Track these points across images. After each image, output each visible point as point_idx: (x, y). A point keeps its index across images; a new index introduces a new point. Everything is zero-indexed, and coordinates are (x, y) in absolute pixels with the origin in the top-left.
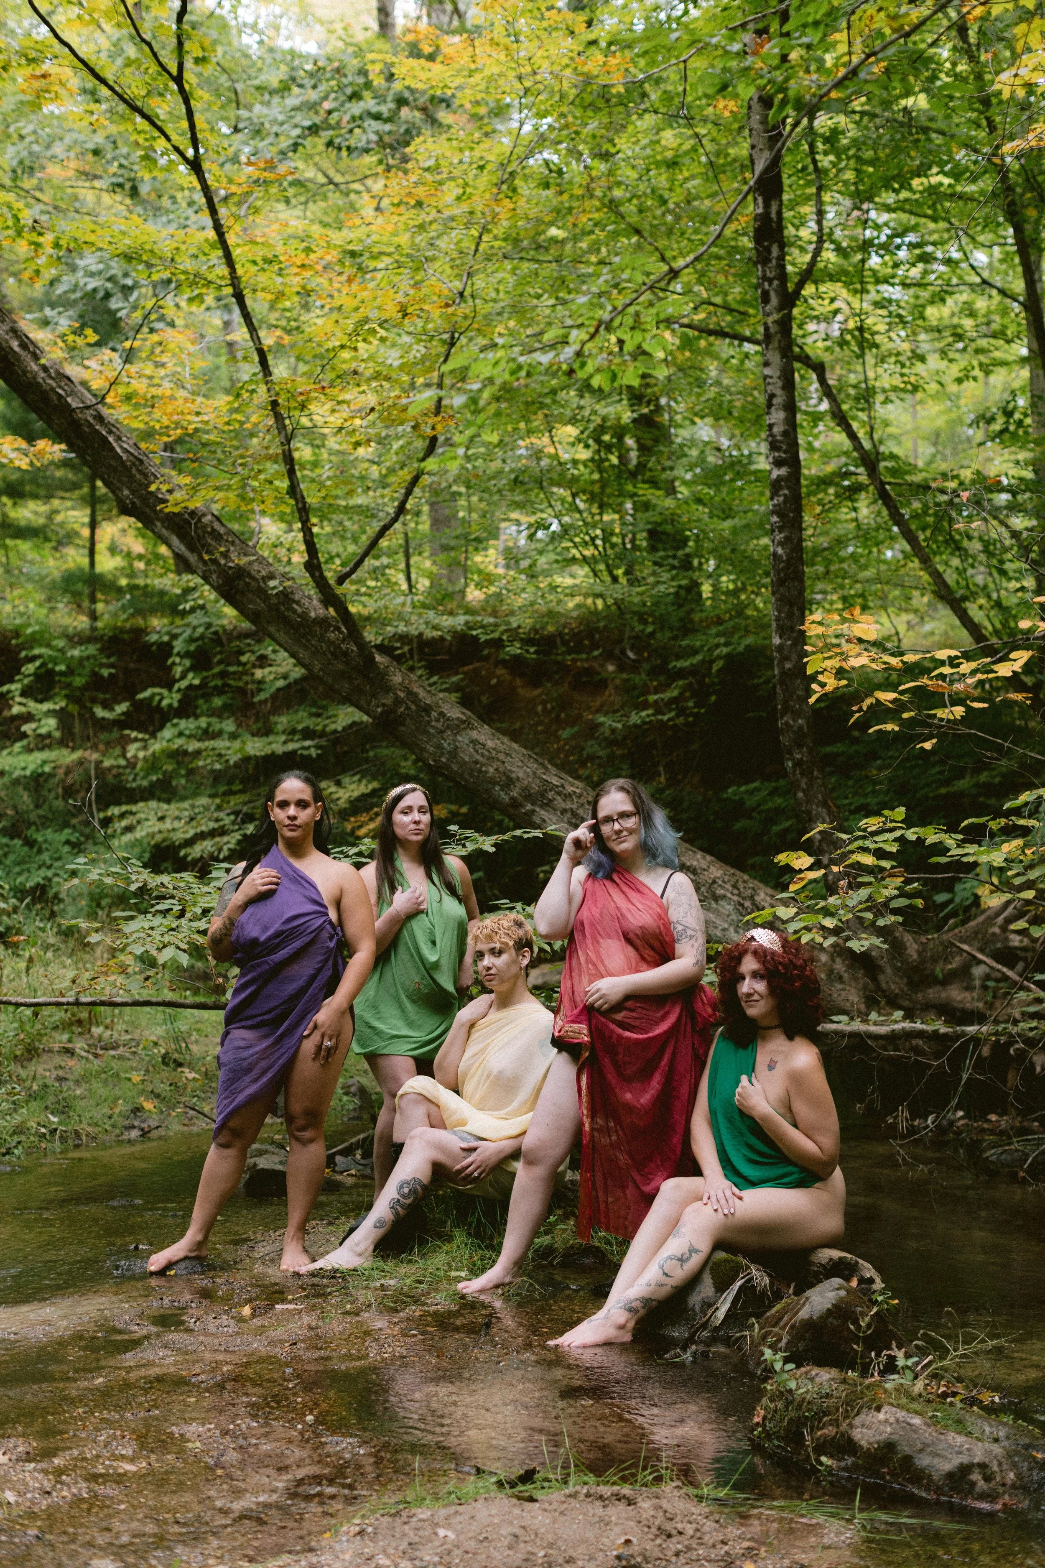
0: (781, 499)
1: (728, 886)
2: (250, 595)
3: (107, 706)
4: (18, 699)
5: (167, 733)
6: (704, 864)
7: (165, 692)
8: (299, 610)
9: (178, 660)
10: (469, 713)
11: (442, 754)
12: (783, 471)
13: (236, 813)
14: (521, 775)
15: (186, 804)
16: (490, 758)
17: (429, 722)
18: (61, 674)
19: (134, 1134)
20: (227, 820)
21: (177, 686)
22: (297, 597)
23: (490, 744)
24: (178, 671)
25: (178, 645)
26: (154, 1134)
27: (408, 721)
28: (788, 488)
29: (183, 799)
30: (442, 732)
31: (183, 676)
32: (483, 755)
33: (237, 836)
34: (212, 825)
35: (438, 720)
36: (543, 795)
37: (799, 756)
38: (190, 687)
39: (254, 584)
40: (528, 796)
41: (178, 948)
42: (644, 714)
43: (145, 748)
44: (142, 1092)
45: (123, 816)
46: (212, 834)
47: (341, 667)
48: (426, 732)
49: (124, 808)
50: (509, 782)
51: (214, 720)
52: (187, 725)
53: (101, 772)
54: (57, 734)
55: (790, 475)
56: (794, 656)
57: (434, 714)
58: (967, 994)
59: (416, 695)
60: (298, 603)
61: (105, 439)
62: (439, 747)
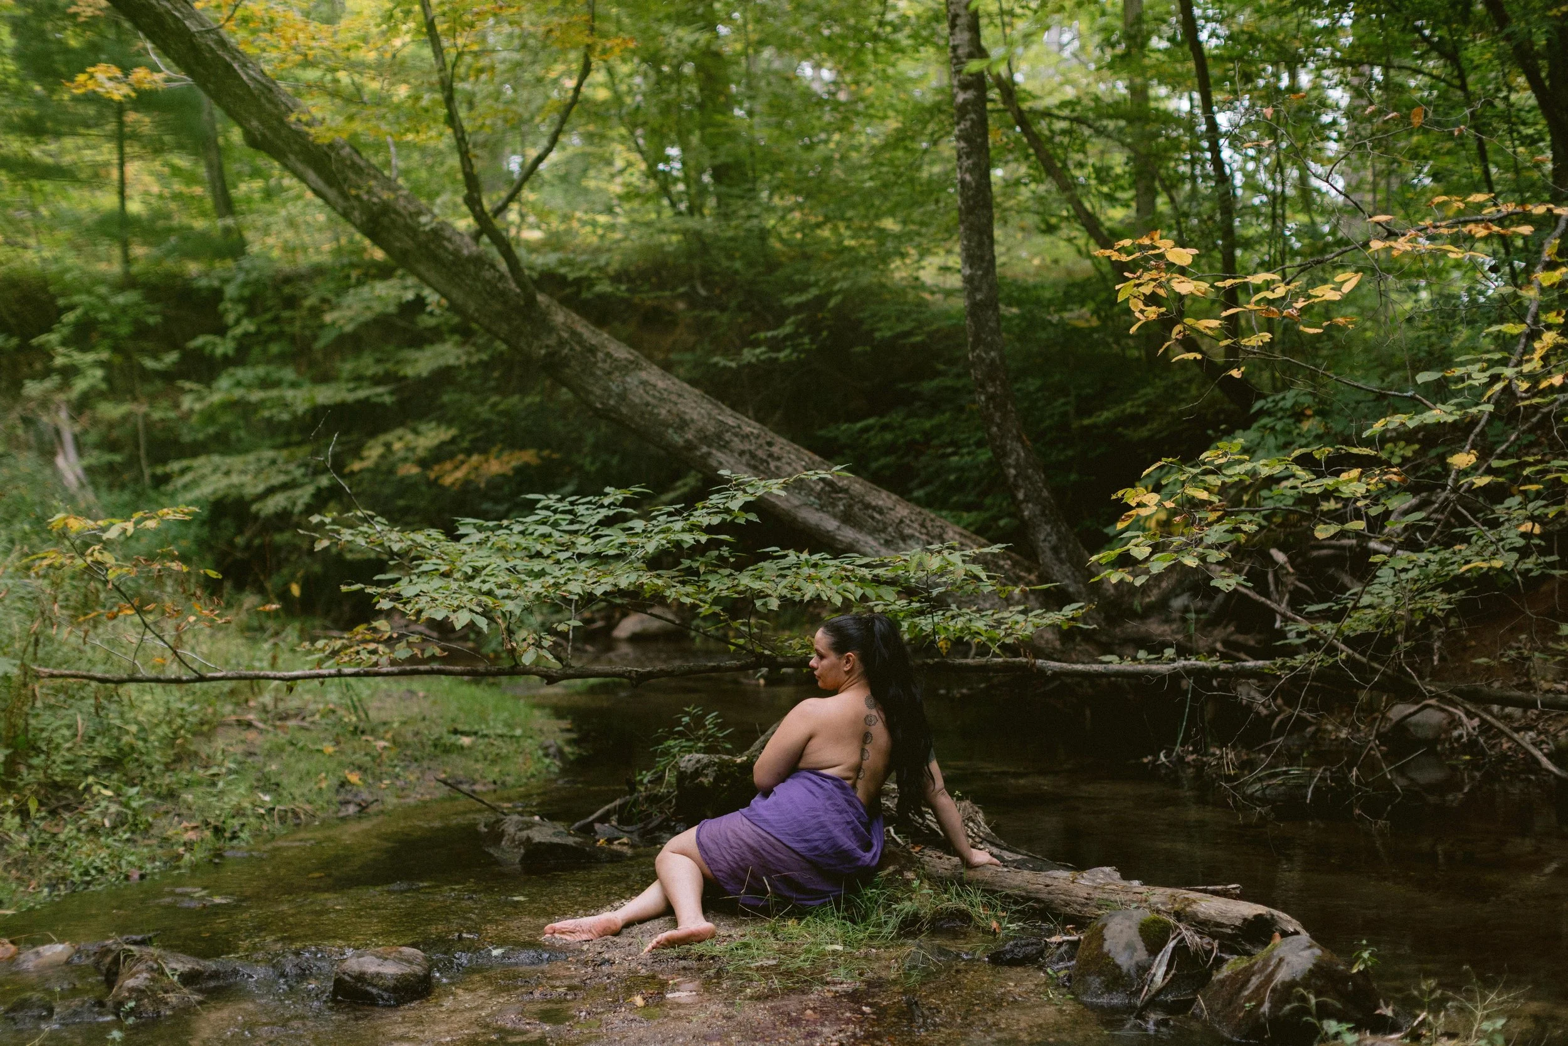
0: (968, 124)
1: (916, 525)
2: (397, 233)
3: (155, 357)
4: (61, 350)
5: (224, 382)
6: (890, 504)
7: (218, 340)
8: (450, 247)
9: (229, 305)
10: (636, 353)
11: (610, 396)
12: (970, 95)
13: (306, 465)
14: (695, 417)
15: (251, 457)
16: (662, 400)
17: (595, 363)
18: (105, 322)
19: (352, 809)
20: (299, 473)
21: (230, 334)
22: (447, 234)
23: (661, 384)
24: (231, 318)
25: (230, 291)
26: (373, 808)
27: (573, 363)
28: (975, 112)
29: (247, 451)
30: (609, 373)
31: (238, 322)
32: (654, 396)
33: (310, 489)
34: (282, 478)
35: (605, 361)
36: (719, 436)
37: (991, 390)
38: (246, 335)
39: (400, 221)
40: (705, 439)
41: (471, 610)
42: (758, 351)
43: (200, 398)
44: (341, 764)
45: (183, 471)
46: (284, 487)
47: (498, 307)
48: (593, 374)
49: (185, 463)
50: (683, 424)
51: (271, 368)
52: (244, 374)
53: (149, 425)
54: (103, 386)
55: (977, 98)
56: (985, 287)
57: (600, 355)
58: (1166, 628)
59: (580, 335)
60: (449, 240)
61: (229, 66)
62: (606, 389)
